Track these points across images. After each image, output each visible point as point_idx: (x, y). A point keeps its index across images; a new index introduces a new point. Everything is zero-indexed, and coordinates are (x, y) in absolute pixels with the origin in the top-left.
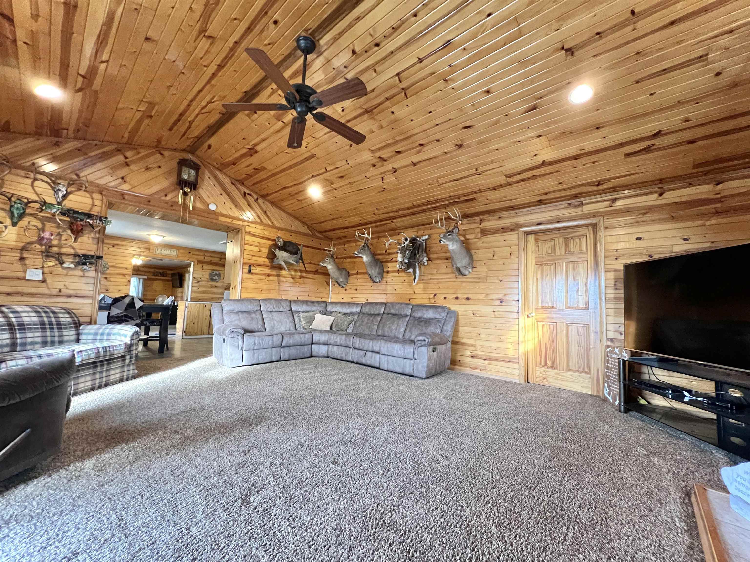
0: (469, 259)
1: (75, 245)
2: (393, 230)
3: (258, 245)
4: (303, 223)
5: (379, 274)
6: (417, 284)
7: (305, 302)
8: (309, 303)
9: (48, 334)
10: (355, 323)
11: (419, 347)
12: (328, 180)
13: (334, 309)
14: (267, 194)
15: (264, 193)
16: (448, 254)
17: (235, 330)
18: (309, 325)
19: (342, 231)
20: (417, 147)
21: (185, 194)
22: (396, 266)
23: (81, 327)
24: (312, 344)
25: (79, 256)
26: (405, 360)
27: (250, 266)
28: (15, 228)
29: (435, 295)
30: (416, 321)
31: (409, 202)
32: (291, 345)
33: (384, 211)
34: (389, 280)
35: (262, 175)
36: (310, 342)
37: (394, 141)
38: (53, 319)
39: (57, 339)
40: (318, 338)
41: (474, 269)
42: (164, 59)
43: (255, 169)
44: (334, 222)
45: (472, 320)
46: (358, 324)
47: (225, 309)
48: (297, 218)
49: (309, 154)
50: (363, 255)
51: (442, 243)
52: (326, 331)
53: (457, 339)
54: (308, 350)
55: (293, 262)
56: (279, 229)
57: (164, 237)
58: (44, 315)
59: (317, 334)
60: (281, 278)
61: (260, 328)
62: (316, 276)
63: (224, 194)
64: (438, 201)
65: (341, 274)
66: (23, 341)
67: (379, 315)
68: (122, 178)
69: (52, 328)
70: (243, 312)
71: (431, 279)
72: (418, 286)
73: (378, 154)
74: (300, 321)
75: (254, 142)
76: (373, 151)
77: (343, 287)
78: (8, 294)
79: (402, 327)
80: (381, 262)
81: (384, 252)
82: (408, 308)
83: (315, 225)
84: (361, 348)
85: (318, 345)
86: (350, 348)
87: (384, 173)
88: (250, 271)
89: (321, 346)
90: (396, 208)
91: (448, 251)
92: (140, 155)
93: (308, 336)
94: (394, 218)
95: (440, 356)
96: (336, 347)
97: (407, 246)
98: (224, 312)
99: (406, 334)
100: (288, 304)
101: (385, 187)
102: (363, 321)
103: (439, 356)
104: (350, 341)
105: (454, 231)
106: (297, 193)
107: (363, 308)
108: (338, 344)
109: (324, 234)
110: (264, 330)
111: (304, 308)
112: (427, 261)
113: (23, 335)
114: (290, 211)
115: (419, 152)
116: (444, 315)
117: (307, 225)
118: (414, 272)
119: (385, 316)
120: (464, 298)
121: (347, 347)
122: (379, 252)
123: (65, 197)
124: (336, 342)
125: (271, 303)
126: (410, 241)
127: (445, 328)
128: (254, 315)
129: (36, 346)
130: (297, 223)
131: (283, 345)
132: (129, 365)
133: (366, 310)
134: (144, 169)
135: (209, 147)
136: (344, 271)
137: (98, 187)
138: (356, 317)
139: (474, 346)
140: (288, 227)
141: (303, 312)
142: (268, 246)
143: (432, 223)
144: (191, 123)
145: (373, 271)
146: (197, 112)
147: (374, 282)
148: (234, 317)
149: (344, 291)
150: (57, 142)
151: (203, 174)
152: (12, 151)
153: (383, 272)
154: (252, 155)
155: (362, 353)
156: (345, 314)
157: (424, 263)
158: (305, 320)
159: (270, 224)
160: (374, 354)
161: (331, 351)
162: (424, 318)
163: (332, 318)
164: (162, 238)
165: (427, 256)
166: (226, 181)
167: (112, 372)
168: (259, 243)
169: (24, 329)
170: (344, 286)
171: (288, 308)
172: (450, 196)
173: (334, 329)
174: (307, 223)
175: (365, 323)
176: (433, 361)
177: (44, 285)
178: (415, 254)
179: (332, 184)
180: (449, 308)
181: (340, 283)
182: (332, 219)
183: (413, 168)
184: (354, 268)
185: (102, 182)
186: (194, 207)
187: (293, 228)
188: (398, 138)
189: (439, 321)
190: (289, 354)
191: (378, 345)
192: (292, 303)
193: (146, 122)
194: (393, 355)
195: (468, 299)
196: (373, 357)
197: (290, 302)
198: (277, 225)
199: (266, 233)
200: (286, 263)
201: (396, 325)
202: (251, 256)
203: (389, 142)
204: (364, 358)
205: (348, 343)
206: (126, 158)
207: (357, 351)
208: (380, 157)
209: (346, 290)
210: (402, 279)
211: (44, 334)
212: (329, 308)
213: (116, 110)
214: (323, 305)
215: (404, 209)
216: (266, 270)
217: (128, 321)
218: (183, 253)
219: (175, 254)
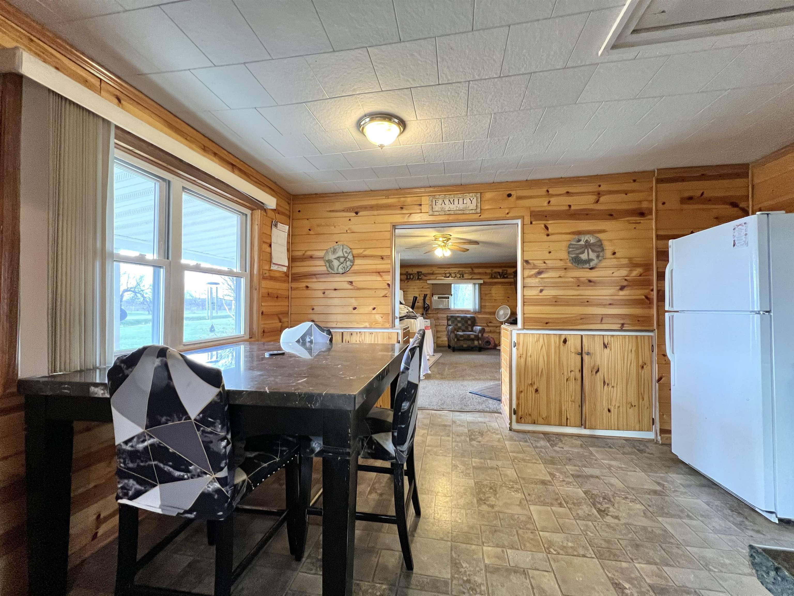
217: (169, 479)
218: (492, 200)
219: (473, 206)
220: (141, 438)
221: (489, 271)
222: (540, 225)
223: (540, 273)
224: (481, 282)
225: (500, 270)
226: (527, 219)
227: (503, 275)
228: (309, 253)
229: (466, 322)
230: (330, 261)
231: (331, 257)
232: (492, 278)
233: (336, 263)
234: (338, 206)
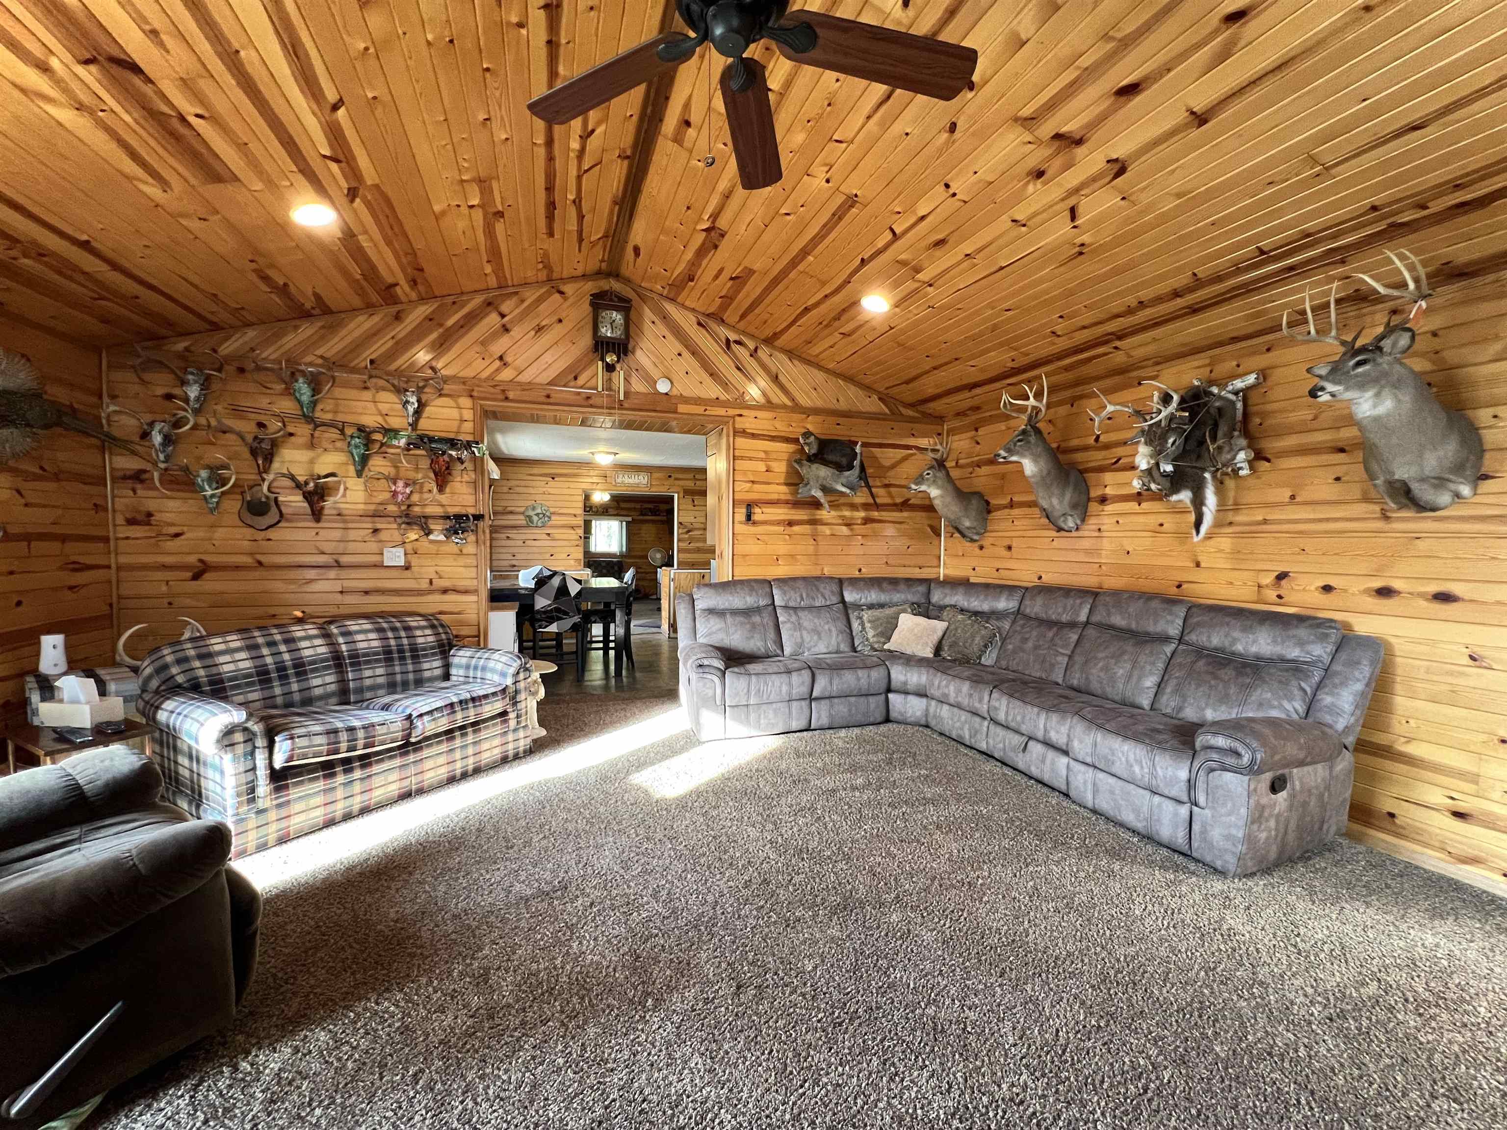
0: (1463, 442)
1: (443, 498)
2: (1122, 371)
3: (762, 455)
4: (868, 388)
5: (1074, 506)
6: (1208, 537)
7: (876, 582)
8: (885, 585)
9: (397, 669)
10: (1004, 640)
11: (1212, 770)
12: (904, 263)
13: (949, 600)
14: (775, 334)
15: (768, 332)
16: (1348, 434)
17: (706, 662)
18: (883, 640)
19: (966, 394)
20: (1216, 32)
21: (610, 368)
22: (1129, 484)
23: (452, 652)
24: (889, 690)
25: (448, 518)
26: (1157, 799)
27: (749, 506)
28: (362, 480)
29: (1282, 576)
30: (1201, 663)
31: (1179, 270)
32: (834, 694)
33: (1087, 318)
34: (1107, 522)
35: (752, 289)
36: (883, 685)
37: (1111, 45)
38: (405, 641)
39: (411, 676)
40: (902, 678)
41: (1486, 486)
42: (429, 43)
43: (732, 279)
44: (941, 374)
45: (1462, 681)
46: (1010, 647)
47: (700, 605)
48: (849, 379)
49: (839, 199)
50: (1023, 455)
51: (1324, 397)
52: (922, 662)
53: (1380, 738)
54: (877, 707)
55: (844, 489)
56: (809, 412)
57: (616, 454)
58: (390, 634)
59: (900, 668)
60: (820, 528)
61: (772, 647)
62: (905, 514)
63: (686, 354)
64: (1309, 238)
65: (966, 509)
66: (358, 684)
67: (1072, 625)
68: (501, 358)
69: (402, 658)
70: (735, 612)
71: (1265, 522)
72: (1212, 542)
73: (1047, 129)
74: (864, 628)
75: (710, 209)
76: (1029, 122)
77: (973, 541)
78: (366, 593)
79: (1151, 673)
80: (1081, 472)
81: (1091, 441)
82: (1171, 613)
83: (896, 390)
84: (1013, 725)
85: (903, 696)
86: (984, 718)
87: (1076, 191)
88: (749, 517)
89: (911, 698)
90: (1131, 300)
91: (1350, 420)
92: (526, 304)
93: (877, 675)
94: (1121, 336)
95: (1305, 804)
96: (946, 707)
97: (1171, 418)
98: (697, 613)
99: (1164, 699)
100: (835, 588)
101: (1085, 238)
102: (1025, 640)
103: (1298, 804)
104: (981, 700)
105: (1386, 344)
106: (837, 318)
107: (1027, 602)
108: (952, 701)
109: (920, 408)
110: (779, 652)
111: (873, 596)
112: (1250, 463)
113: (357, 675)
114: (831, 366)
115: (1224, 55)
116: (1320, 651)
117: (878, 392)
118: (1198, 502)
119: (1091, 632)
120: (1421, 595)
121: (975, 714)
122: (1075, 443)
123: (418, 413)
124: (946, 695)
125: (794, 589)
126: (1183, 401)
127: (1327, 699)
128: (756, 619)
129: (381, 692)
130: (852, 391)
131: (815, 694)
132: (515, 730)
133: (1035, 607)
134: (533, 333)
135: (637, 250)
136: (975, 502)
137: (464, 383)
138: (1006, 625)
139: (1474, 778)
140: (833, 405)
141: (871, 607)
142: (785, 456)
143: (1278, 328)
144: (577, 202)
145: (1055, 501)
146: (573, 172)
147: (1060, 529)
148: (715, 623)
149: (977, 551)
150: (399, 312)
151: (640, 316)
152: (340, 346)
153: (1089, 499)
154: (716, 247)
155: (1017, 740)
156: (976, 613)
157: (1236, 471)
158: (874, 628)
159: (789, 403)
160: (1051, 754)
161: (935, 716)
162: (1233, 653)
163: (939, 626)
164: (612, 457)
165: (1250, 446)
166: (687, 321)
167: (485, 746)
168: (765, 452)
169: (359, 664)
170: (976, 537)
171: (835, 599)
172: (1374, 208)
173: (945, 654)
174: (875, 386)
175: (1030, 644)
176: (1272, 823)
177: (407, 573)
178: (1202, 443)
179: (917, 270)
180: (1347, 626)
181: (967, 533)
182: (935, 368)
183: (1196, 133)
184: (1000, 490)
185: (469, 373)
186: (626, 394)
187: (843, 405)
188: (1129, 27)
189: (1297, 670)
190: (831, 715)
191: (1064, 729)
192: (845, 585)
193: (500, 227)
194: (1114, 770)
195: (1444, 598)
196: (1048, 762)
197: (841, 582)
198: (804, 401)
199: (781, 427)
200: (825, 489)
201: (1128, 666)
202: (749, 485)
203: (1086, 61)
204: (1021, 755)
205: (977, 705)
206: (503, 316)
207: (1001, 732)
208: (1058, 137)
209: (981, 548)
210: (1153, 520)
211: (390, 670)
212: (937, 597)
213: (437, 219)
214: (922, 589)
215: (1159, 300)
216: (781, 513)
217: (561, 619)
218: (659, 479)
219: (645, 482)
220: (549, 605)
221: (638, 506)
222: (689, 499)
223: (689, 531)
224: (630, 519)
225: (650, 506)
226: (681, 495)
227: (654, 512)
228: (509, 509)
229: (613, 567)
230: (530, 517)
231: (531, 513)
232: (642, 515)
233: (535, 518)
234: (535, 471)
